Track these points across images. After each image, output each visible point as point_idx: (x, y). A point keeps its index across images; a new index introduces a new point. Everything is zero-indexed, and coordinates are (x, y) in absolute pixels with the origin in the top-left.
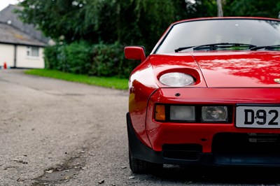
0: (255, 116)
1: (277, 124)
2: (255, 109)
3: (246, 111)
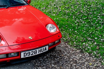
0: (27, 54)
1: (33, 54)
2: (27, 52)
3: (24, 53)
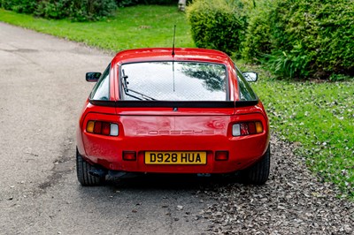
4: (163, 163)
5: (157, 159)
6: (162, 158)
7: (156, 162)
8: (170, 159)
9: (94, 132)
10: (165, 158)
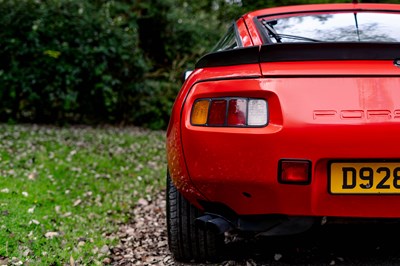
4: (373, 190)
5: (359, 181)
6: (370, 178)
7: (358, 190)
8: (390, 182)
9: (209, 123)
10: (378, 178)
